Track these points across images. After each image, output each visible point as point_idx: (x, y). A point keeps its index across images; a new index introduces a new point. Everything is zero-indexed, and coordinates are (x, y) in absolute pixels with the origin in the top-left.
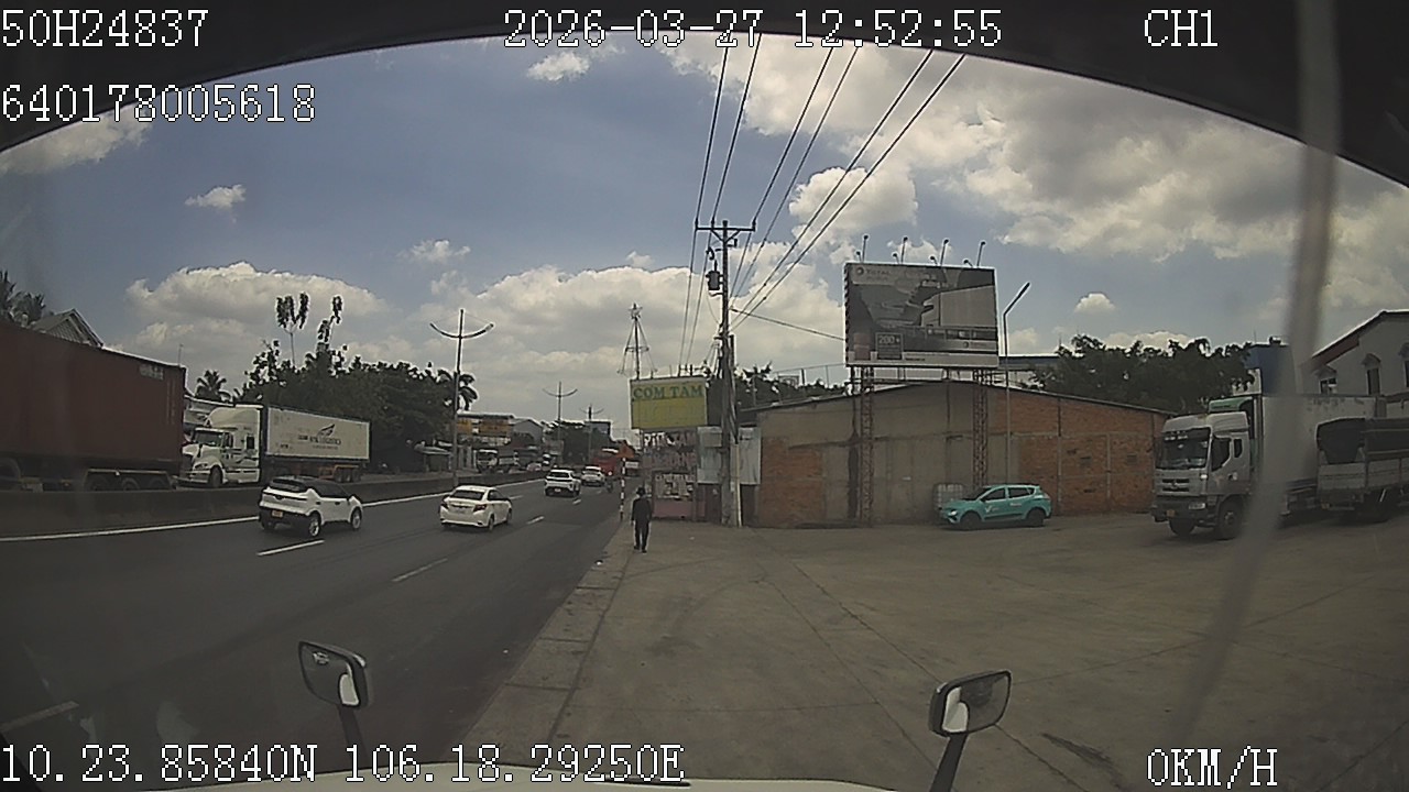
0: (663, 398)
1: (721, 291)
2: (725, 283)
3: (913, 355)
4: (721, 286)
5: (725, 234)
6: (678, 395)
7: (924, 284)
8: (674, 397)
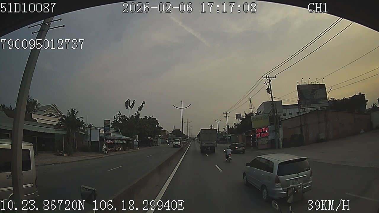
0: (259, 120)
1: (270, 93)
2: (271, 91)
3: (313, 105)
4: (270, 92)
5: (269, 79)
6: (263, 119)
7: (313, 89)
8: (262, 119)
